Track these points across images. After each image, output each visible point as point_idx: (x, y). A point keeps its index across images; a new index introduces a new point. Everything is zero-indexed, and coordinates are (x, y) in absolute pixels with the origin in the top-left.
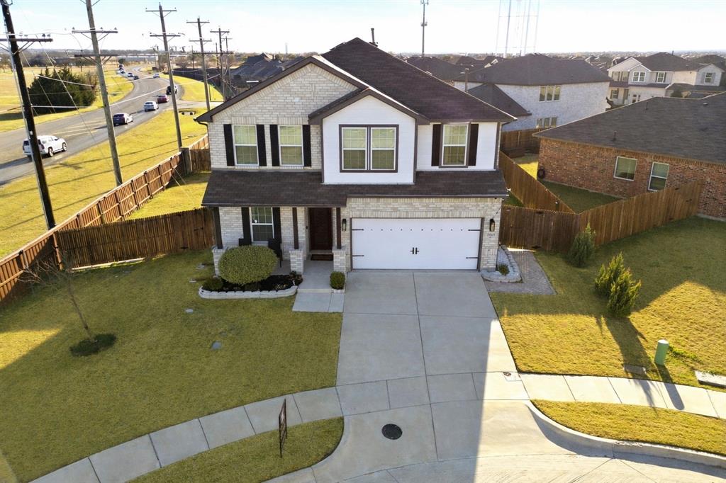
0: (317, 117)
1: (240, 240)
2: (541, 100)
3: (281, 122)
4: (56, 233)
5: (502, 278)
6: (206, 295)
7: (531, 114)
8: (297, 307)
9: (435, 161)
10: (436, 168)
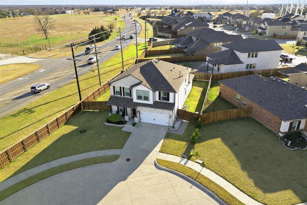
0: (132, 87)
1: (117, 111)
2: (248, 57)
3: (125, 87)
4: (82, 102)
5: (173, 129)
6: (106, 123)
7: (243, 63)
8: (123, 130)
9: (160, 99)
10: (160, 101)
